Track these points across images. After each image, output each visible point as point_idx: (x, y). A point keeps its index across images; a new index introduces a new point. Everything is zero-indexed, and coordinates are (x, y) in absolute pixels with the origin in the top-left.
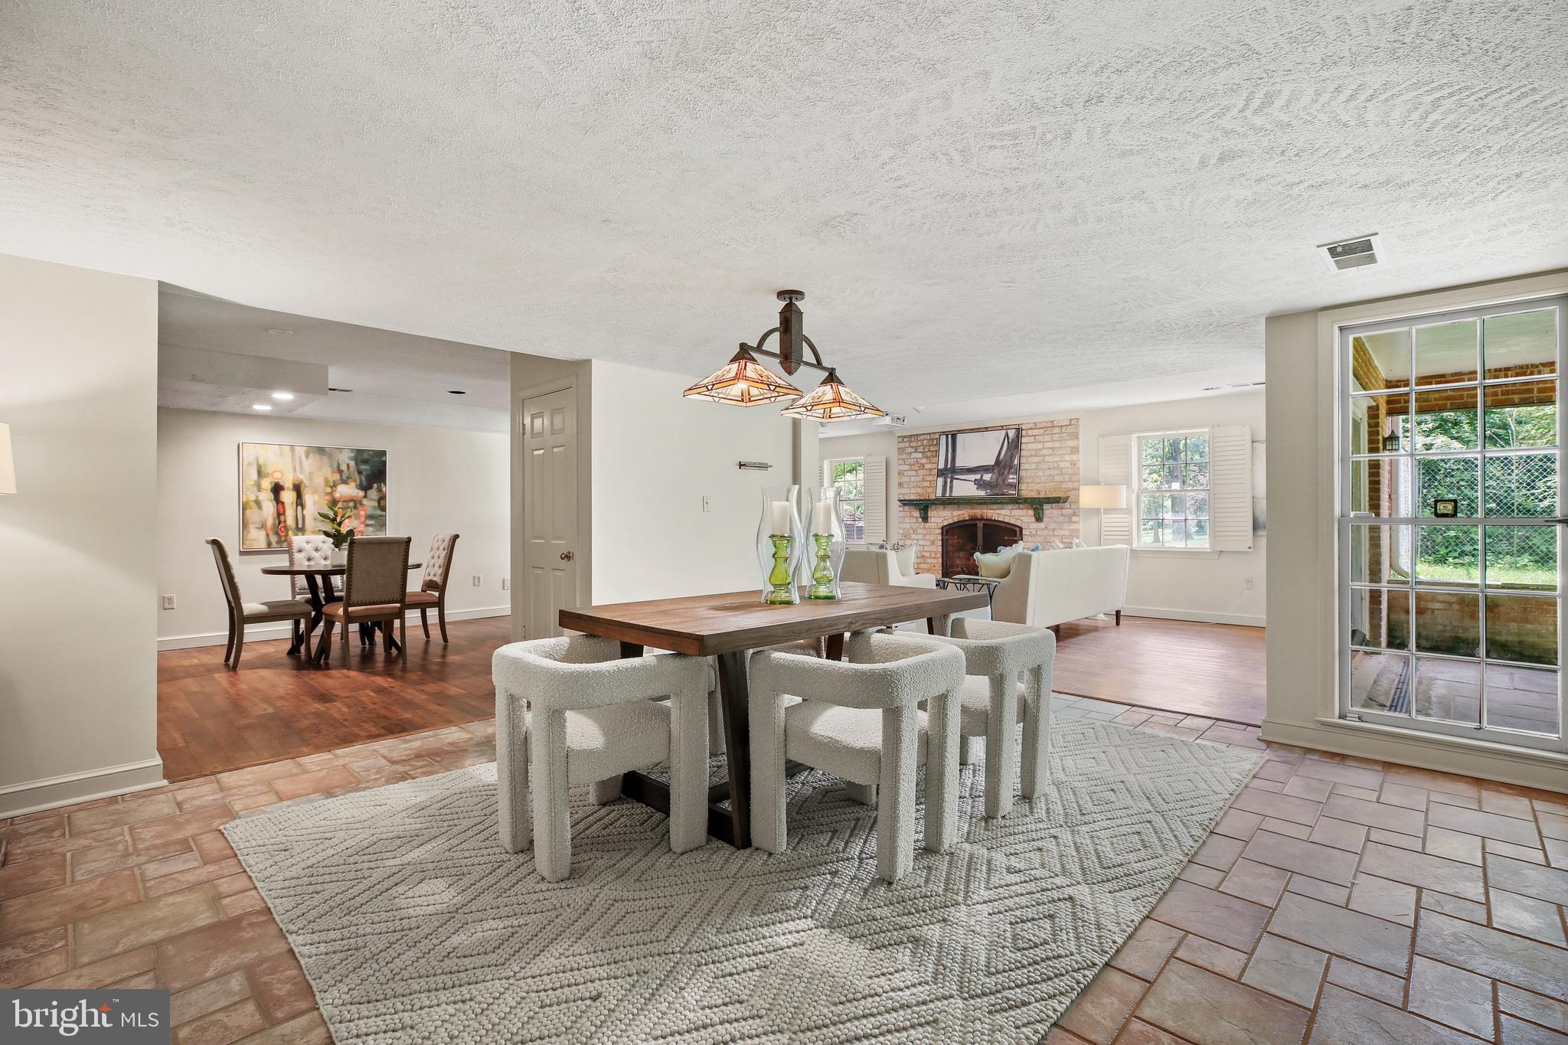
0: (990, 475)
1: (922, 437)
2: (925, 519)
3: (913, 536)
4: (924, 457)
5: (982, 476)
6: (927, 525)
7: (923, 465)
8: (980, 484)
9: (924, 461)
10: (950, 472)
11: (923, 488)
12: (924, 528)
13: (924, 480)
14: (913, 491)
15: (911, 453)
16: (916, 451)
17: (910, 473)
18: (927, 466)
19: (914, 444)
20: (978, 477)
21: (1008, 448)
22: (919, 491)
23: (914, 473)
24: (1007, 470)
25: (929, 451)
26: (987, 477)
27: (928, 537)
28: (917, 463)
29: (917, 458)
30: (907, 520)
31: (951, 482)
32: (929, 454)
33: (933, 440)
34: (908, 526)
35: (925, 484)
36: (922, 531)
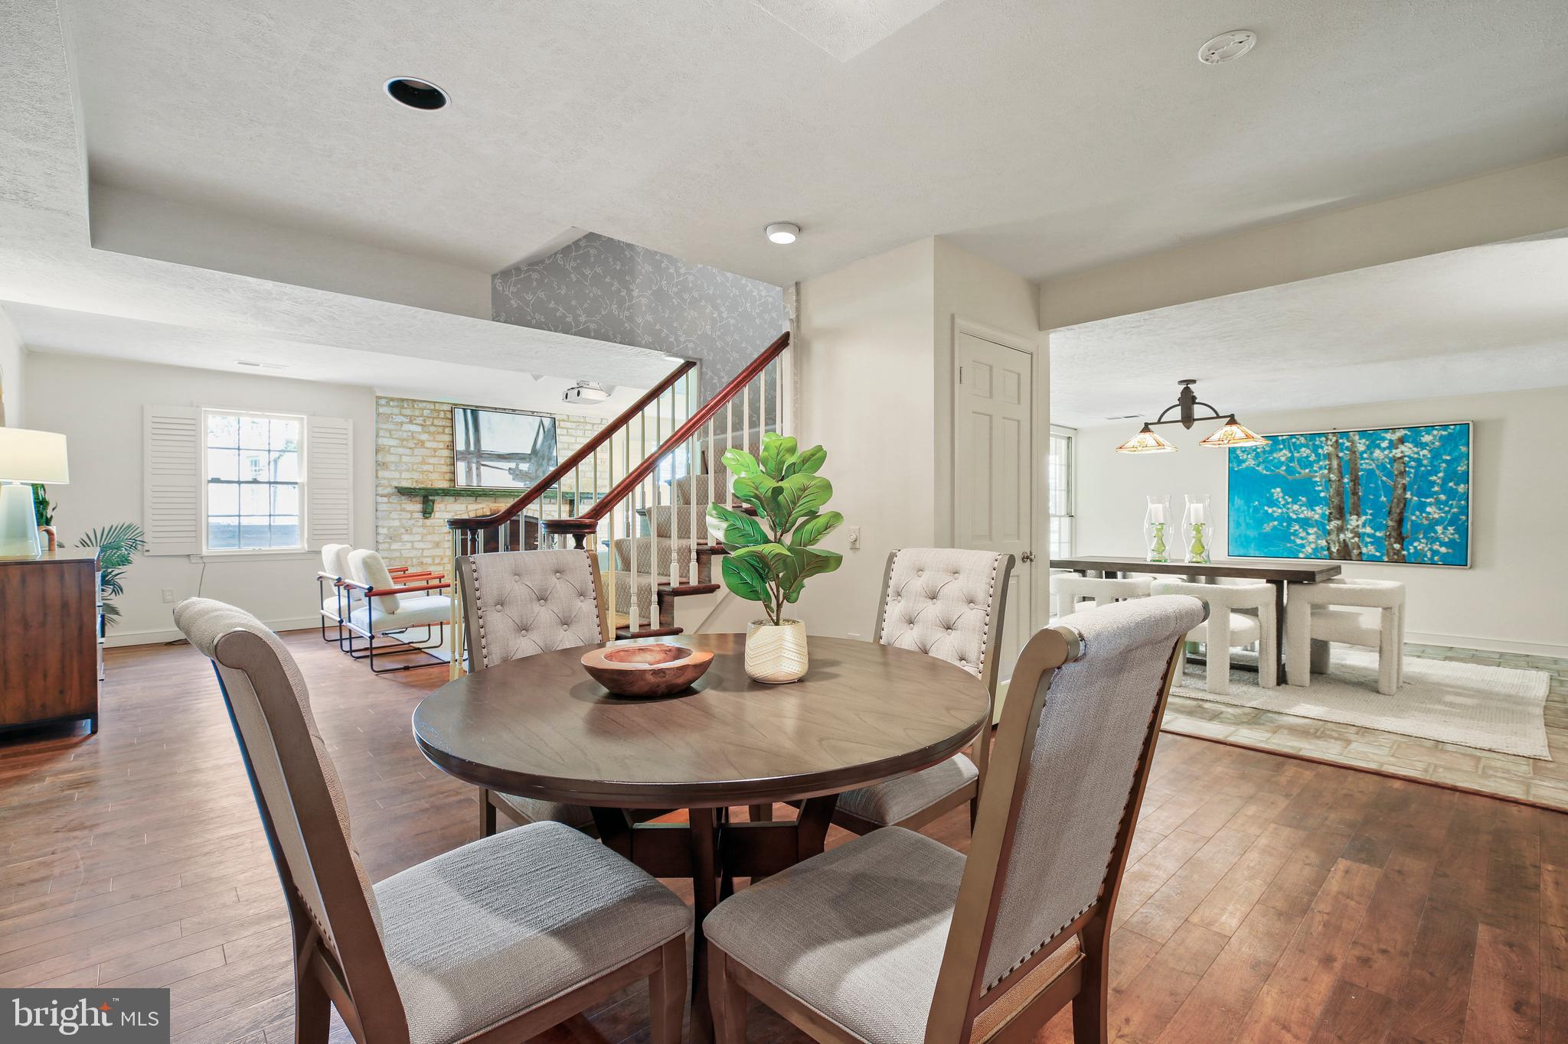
0: (527, 465)
1: (421, 405)
2: (427, 513)
3: (406, 537)
4: (424, 432)
5: (517, 465)
6: (428, 522)
7: (423, 442)
8: (515, 473)
9: (424, 437)
10: (478, 455)
11: (422, 472)
12: (423, 526)
13: (424, 462)
14: (405, 475)
15: (402, 423)
16: (411, 422)
17: (401, 451)
18: (428, 444)
19: (408, 412)
20: (513, 465)
21: (544, 437)
22: (416, 476)
23: (408, 451)
24: (546, 461)
25: (433, 425)
26: (524, 467)
27: (429, 537)
28: (413, 438)
29: (413, 433)
30: (394, 515)
31: (477, 469)
32: (432, 429)
33: (439, 411)
34: (396, 523)
35: (426, 467)
36: (420, 530)
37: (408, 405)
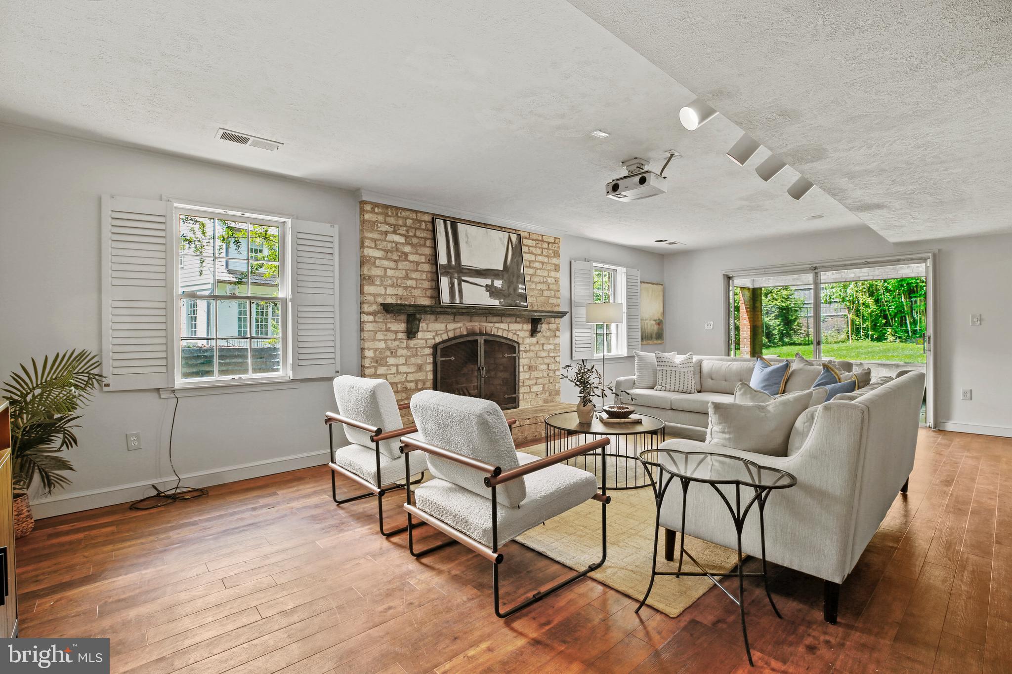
0: (500, 282)
1: (405, 214)
2: (411, 333)
3: (391, 361)
4: (407, 243)
5: (493, 282)
6: (412, 343)
7: (406, 254)
8: (492, 291)
9: (407, 249)
10: (458, 271)
11: (406, 288)
12: (408, 347)
13: (407, 277)
14: (390, 291)
15: (386, 233)
16: (395, 232)
17: (386, 263)
18: (412, 258)
19: (392, 220)
20: (488, 282)
21: (513, 254)
22: (400, 292)
23: (392, 265)
24: (515, 278)
25: (415, 236)
26: (498, 283)
27: (413, 360)
28: (397, 250)
29: (397, 243)
30: (380, 336)
31: (459, 284)
32: (415, 241)
33: (420, 221)
34: (382, 345)
35: (409, 283)
36: (404, 352)
37: (392, 213)
